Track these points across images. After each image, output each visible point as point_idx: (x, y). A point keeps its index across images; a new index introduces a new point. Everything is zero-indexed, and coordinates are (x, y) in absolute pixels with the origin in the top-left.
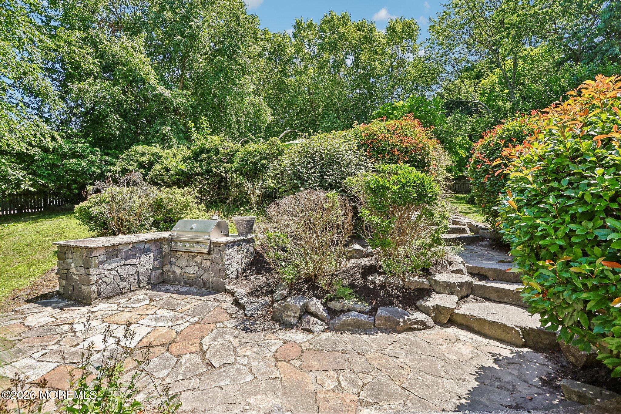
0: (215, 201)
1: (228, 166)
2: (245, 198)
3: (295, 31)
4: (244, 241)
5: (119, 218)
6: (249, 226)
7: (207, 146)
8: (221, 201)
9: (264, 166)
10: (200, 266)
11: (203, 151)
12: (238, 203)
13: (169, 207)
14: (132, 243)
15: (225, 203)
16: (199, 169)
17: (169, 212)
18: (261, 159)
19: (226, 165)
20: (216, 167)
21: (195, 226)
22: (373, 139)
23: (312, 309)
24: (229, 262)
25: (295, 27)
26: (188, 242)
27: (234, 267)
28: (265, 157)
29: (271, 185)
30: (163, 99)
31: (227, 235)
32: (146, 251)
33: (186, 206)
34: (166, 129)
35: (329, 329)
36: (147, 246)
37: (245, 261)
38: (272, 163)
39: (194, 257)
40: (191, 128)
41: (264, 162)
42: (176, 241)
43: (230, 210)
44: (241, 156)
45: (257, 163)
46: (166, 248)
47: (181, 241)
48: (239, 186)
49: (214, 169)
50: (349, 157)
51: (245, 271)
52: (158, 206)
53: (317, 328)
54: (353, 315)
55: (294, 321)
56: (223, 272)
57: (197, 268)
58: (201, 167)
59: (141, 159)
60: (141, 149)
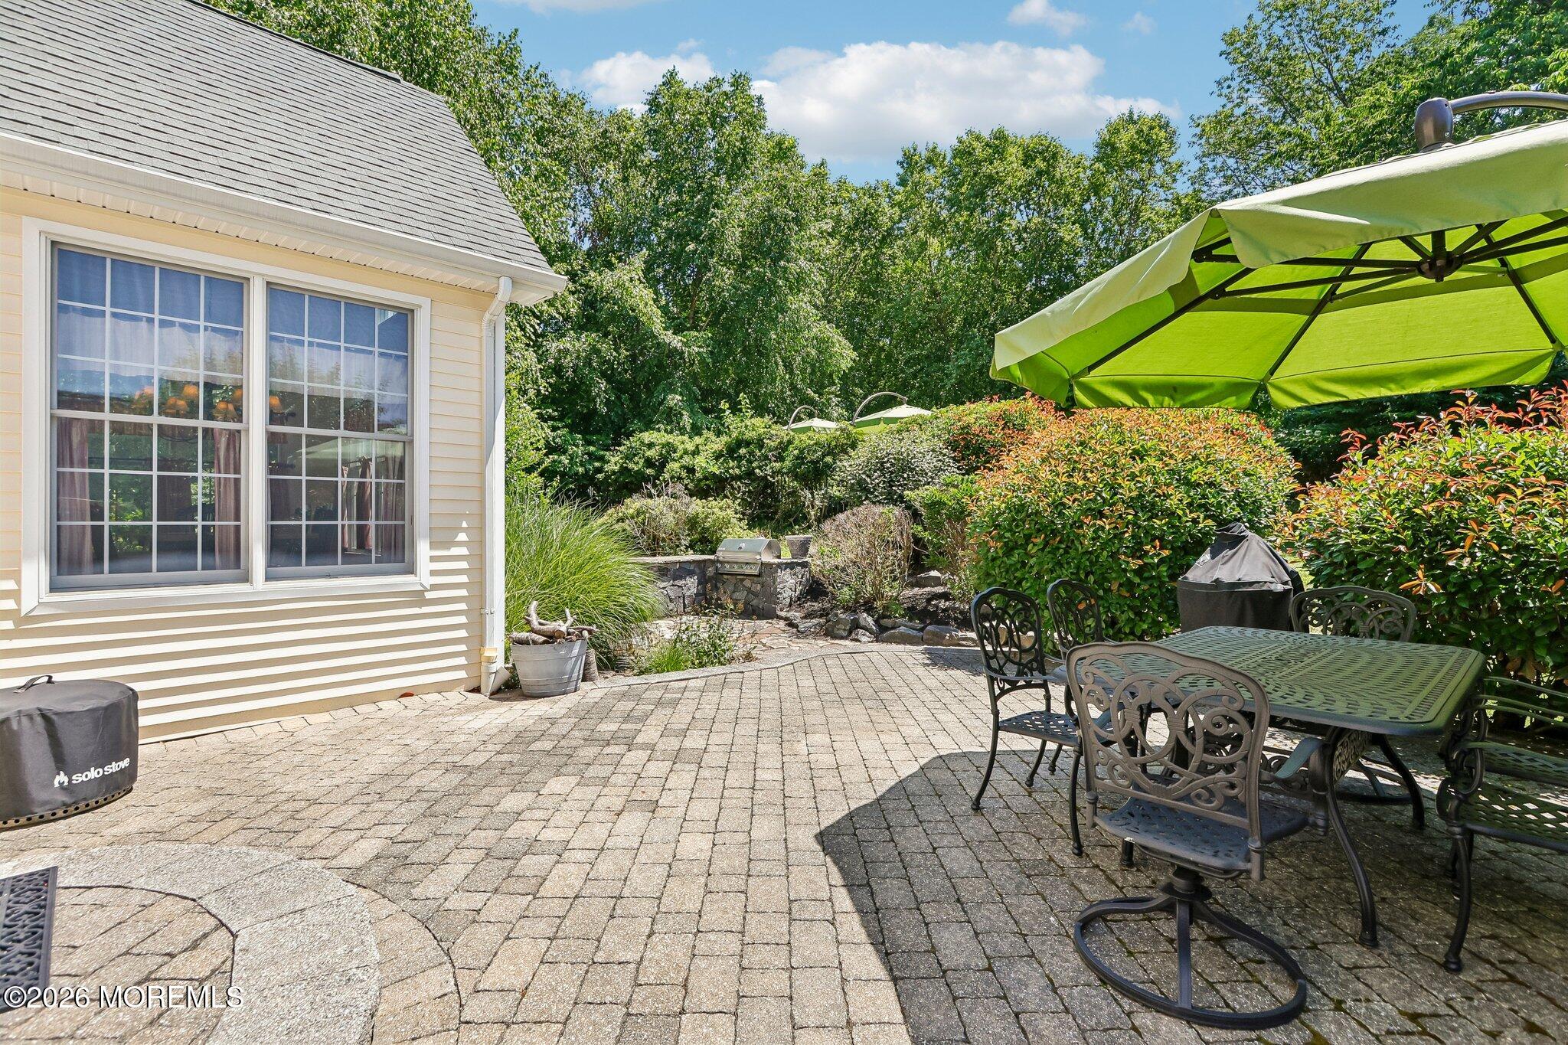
0: (758, 516)
1: (777, 465)
2: (801, 512)
3: (901, 171)
4: (798, 564)
5: (654, 536)
6: (804, 547)
7: (745, 437)
8: (767, 517)
9: (828, 466)
10: (749, 590)
11: (740, 443)
12: (791, 520)
13: (707, 525)
14: (679, 562)
15: (772, 519)
16: (737, 471)
17: (706, 530)
18: (824, 456)
19: (774, 464)
20: (760, 468)
21: (743, 545)
22: (968, 433)
23: (863, 623)
24: (781, 586)
25: (901, 163)
26: (737, 563)
27: (787, 593)
28: (830, 452)
29: (837, 494)
30: (670, 350)
31: (779, 557)
32: (691, 573)
33: (726, 523)
34: (674, 399)
35: (877, 641)
36: (692, 567)
37: (799, 588)
38: (841, 461)
39: (742, 580)
40: (724, 411)
41: (829, 459)
42: (722, 563)
43: (780, 529)
44: (796, 452)
45: (818, 462)
46: (711, 571)
47: (728, 562)
48: (794, 493)
49: (757, 471)
50: (927, 463)
51: (799, 599)
52: (693, 523)
53: (864, 639)
54: (902, 629)
55: (845, 634)
56: (773, 597)
57: (745, 593)
58: (739, 467)
59: (648, 453)
60: (647, 437)
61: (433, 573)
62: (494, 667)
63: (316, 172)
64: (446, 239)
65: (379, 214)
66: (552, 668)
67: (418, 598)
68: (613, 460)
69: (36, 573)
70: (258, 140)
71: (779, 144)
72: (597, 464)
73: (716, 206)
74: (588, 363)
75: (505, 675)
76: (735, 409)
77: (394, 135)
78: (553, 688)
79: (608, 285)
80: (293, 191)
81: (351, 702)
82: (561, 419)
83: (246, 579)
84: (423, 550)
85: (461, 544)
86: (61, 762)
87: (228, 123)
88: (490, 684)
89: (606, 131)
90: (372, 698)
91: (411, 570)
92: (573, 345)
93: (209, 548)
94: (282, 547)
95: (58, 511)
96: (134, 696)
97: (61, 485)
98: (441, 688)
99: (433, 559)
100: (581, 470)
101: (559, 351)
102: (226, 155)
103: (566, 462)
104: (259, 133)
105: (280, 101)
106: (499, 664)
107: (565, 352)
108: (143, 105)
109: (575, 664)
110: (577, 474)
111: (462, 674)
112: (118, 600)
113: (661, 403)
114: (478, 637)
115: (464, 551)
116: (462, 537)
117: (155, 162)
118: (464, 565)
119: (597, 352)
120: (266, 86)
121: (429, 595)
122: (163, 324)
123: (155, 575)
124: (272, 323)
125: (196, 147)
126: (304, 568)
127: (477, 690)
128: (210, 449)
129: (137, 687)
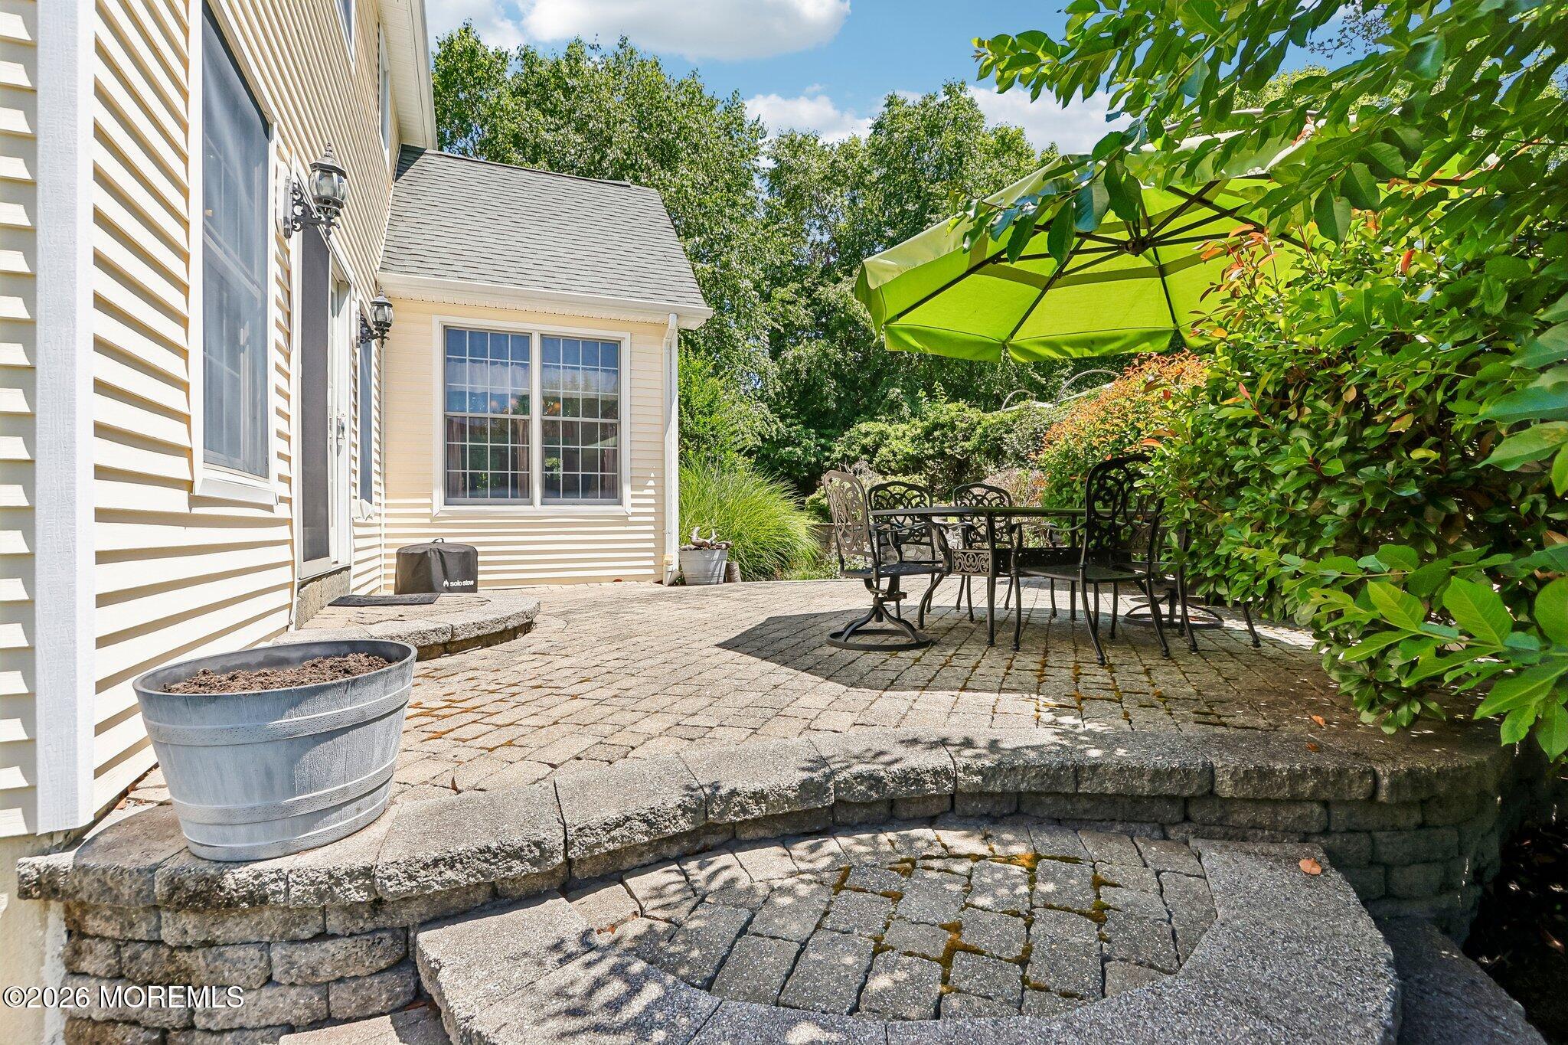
1: (966, 444)
11: (936, 426)
16: (931, 452)
18: (1006, 433)
19: (964, 443)
20: (951, 447)
34: (895, 392)
40: (921, 399)
44: (981, 431)
45: (1000, 439)
48: (978, 468)
49: (948, 450)
58: (933, 448)
59: (864, 441)
60: (864, 427)
61: (633, 505)
62: (670, 568)
63: (567, 266)
64: (638, 295)
65: (600, 285)
66: (701, 566)
67: (623, 520)
68: (837, 449)
69: (439, 494)
70: (538, 252)
71: (1003, 138)
72: (827, 454)
73: (932, 212)
74: (819, 366)
75: (677, 574)
76: (931, 396)
77: (618, 228)
78: (702, 580)
79: (833, 297)
80: (553, 280)
81: (586, 580)
82: (797, 416)
83: (531, 504)
84: (627, 491)
85: (650, 487)
86: (446, 576)
87: (524, 245)
88: (668, 579)
89: (835, 161)
90: (598, 580)
91: (620, 503)
92: (804, 352)
93: (515, 485)
94: (551, 487)
95: (448, 465)
96: (476, 553)
97: (449, 450)
98: (639, 578)
99: (633, 496)
100: (813, 459)
101: (794, 358)
102: (521, 265)
103: (800, 452)
104: (538, 247)
105: (554, 223)
106: (675, 567)
107: (799, 358)
108: (483, 244)
109: (716, 565)
110: (809, 463)
111: (652, 571)
112: (475, 512)
113: (884, 396)
114: (661, 548)
115: (652, 492)
116: (651, 483)
117: (487, 277)
118: (652, 501)
119: (826, 355)
120: (547, 214)
121: (630, 519)
122: (493, 363)
123: (489, 500)
124: (544, 356)
125: (506, 264)
126: (561, 499)
127: (661, 582)
128: (515, 432)
129: (479, 549)
